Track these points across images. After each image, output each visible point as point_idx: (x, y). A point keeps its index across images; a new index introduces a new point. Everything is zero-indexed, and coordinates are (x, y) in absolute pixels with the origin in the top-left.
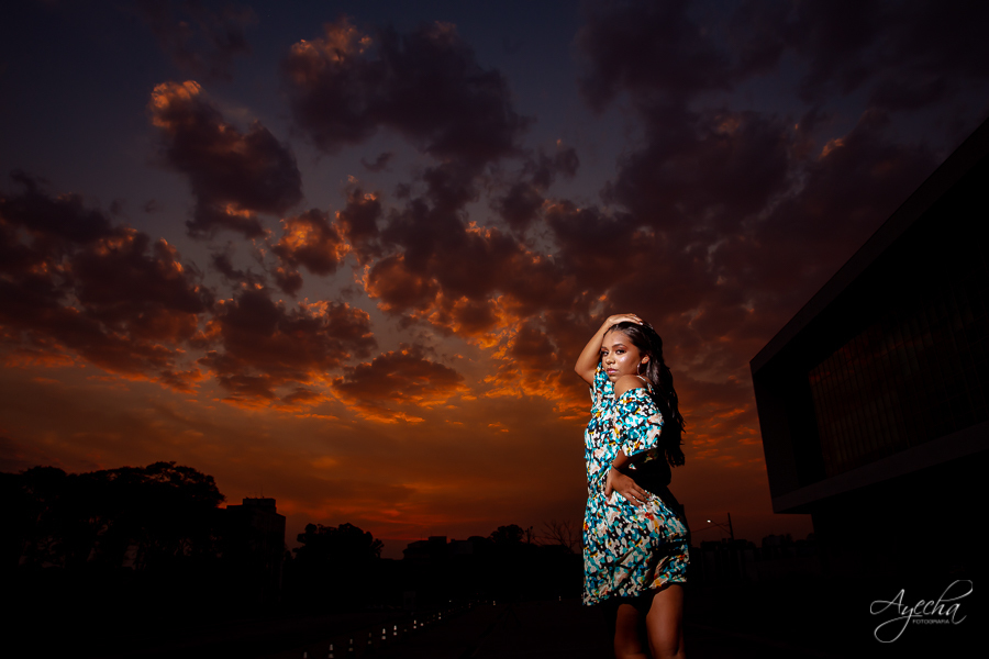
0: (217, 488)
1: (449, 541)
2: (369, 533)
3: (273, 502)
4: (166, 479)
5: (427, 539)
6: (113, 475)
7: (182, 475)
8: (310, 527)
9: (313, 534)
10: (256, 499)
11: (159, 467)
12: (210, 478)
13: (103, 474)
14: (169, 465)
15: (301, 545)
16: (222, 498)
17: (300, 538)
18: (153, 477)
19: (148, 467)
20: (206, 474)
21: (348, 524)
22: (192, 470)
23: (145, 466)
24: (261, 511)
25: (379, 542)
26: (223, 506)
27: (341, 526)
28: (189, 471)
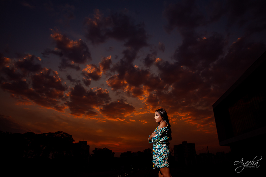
0: (73, 138)
1: (132, 153)
2: (111, 151)
3: (86, 142)
4: (60, 136)
5: (126, 152)
6: (47, 134)
7: (64, 135)
8: (96, 149)
9: (97, 150)
10: (82, 141)
11: (59, 133)
12: (71, 136)
13: (44, 134)
14: (61, 132)
15: (93, 153)
16: (74, 141)
17: (93, 151)
18: (57, 135)
19: (56, 132)
20: (70, 135)
21: (106, 148)
22: (67, 133)
23: (55, 132)
24: (83, 144)
25: (114, 153)
26: (74, 143)
27: (104, 148)
28: (66, 134)
